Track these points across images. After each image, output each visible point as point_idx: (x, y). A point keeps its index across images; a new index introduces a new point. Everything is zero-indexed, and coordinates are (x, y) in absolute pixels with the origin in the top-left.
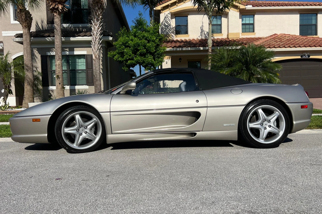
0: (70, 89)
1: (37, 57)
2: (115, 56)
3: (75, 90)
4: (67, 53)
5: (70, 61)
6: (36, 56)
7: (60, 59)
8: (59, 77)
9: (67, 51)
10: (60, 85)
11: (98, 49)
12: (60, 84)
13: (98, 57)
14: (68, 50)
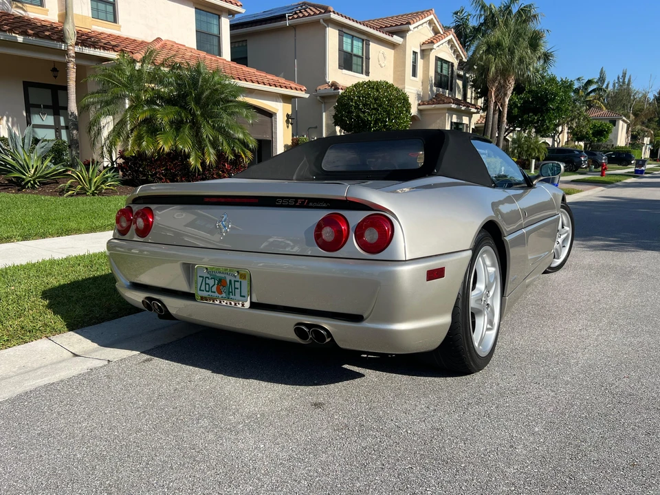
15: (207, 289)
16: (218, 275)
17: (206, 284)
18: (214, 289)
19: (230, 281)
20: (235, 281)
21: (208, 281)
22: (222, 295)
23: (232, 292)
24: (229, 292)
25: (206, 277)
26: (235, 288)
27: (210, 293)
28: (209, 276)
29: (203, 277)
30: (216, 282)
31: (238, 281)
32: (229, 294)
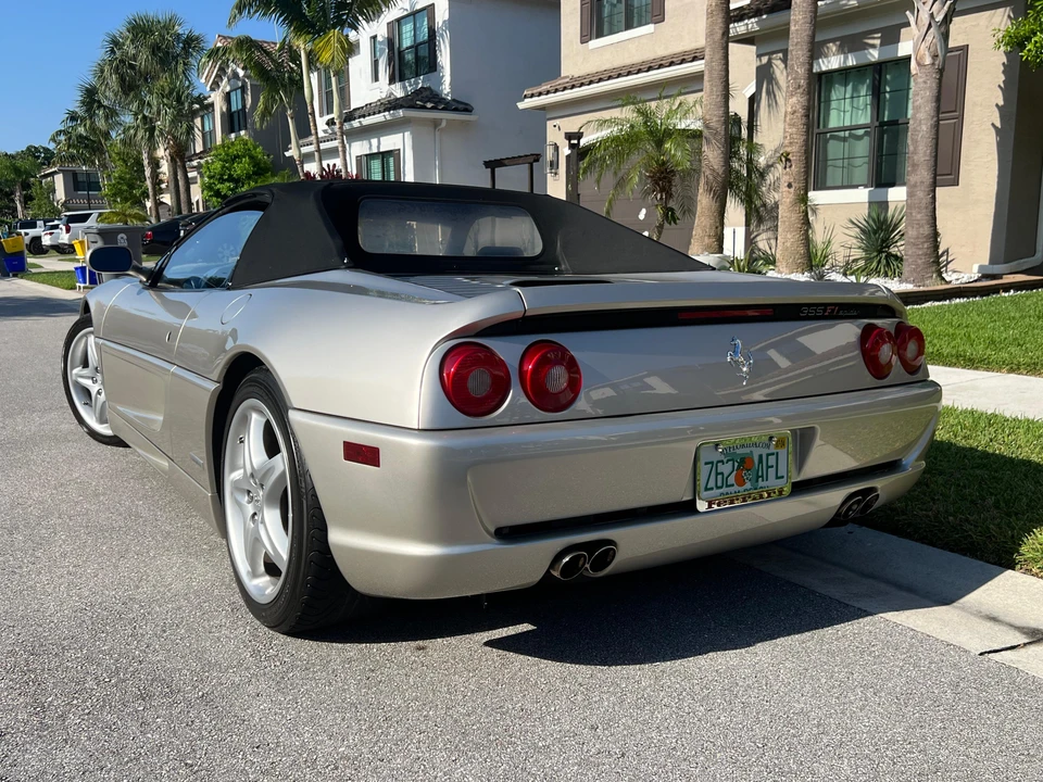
0: (870, 203)
1: (779, 88)
2: (1028, 39)
3: (884, 205)
4: (874, 55)
5: (888, 89)
6: (777, 83)
7: (799, 87)
8: (789, 160)
9: (873, 46)
10: (792, 190)
11: (930, 26)
12: (790, 186)
13: (928, 61)
14: (877, 42)
15: (719, 484)
16: (738, 451)
17: (717, 474)
18: (731, 480)
19: (761, 456)
20: (768, 455)
21: (721, 468)
22: (745, 487)
23: (762, 476)
24: (758, 477)
25: (718, 462)
26: (768, 467)
27: (724, 490)
28: (722, 457)
29: (712, 463)
30: (736, 464)
31: (773, 454)
32: (757, 481)
